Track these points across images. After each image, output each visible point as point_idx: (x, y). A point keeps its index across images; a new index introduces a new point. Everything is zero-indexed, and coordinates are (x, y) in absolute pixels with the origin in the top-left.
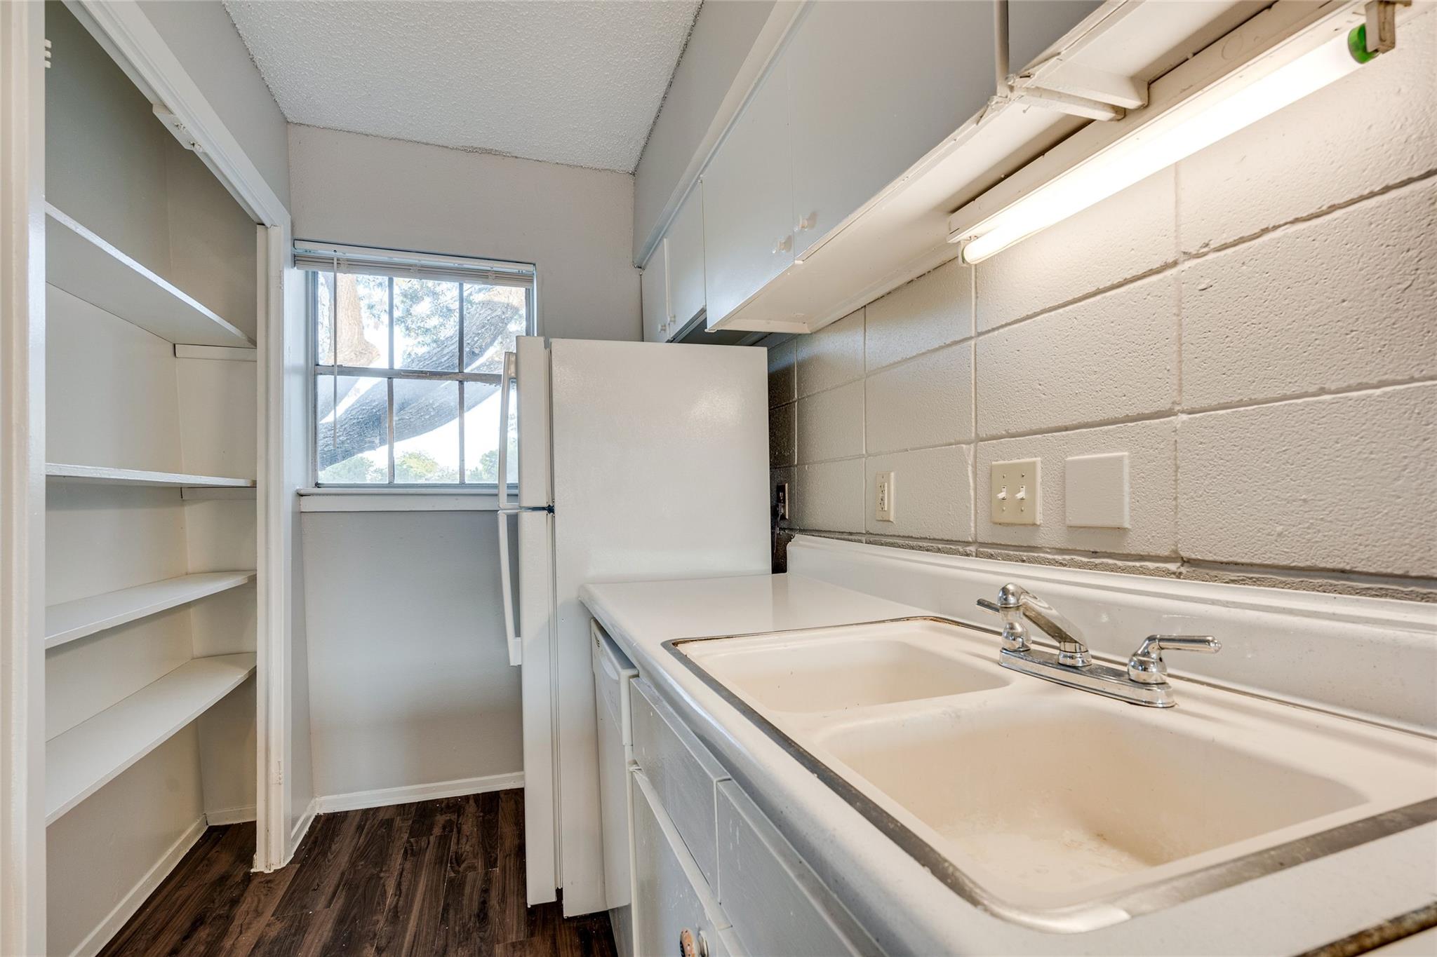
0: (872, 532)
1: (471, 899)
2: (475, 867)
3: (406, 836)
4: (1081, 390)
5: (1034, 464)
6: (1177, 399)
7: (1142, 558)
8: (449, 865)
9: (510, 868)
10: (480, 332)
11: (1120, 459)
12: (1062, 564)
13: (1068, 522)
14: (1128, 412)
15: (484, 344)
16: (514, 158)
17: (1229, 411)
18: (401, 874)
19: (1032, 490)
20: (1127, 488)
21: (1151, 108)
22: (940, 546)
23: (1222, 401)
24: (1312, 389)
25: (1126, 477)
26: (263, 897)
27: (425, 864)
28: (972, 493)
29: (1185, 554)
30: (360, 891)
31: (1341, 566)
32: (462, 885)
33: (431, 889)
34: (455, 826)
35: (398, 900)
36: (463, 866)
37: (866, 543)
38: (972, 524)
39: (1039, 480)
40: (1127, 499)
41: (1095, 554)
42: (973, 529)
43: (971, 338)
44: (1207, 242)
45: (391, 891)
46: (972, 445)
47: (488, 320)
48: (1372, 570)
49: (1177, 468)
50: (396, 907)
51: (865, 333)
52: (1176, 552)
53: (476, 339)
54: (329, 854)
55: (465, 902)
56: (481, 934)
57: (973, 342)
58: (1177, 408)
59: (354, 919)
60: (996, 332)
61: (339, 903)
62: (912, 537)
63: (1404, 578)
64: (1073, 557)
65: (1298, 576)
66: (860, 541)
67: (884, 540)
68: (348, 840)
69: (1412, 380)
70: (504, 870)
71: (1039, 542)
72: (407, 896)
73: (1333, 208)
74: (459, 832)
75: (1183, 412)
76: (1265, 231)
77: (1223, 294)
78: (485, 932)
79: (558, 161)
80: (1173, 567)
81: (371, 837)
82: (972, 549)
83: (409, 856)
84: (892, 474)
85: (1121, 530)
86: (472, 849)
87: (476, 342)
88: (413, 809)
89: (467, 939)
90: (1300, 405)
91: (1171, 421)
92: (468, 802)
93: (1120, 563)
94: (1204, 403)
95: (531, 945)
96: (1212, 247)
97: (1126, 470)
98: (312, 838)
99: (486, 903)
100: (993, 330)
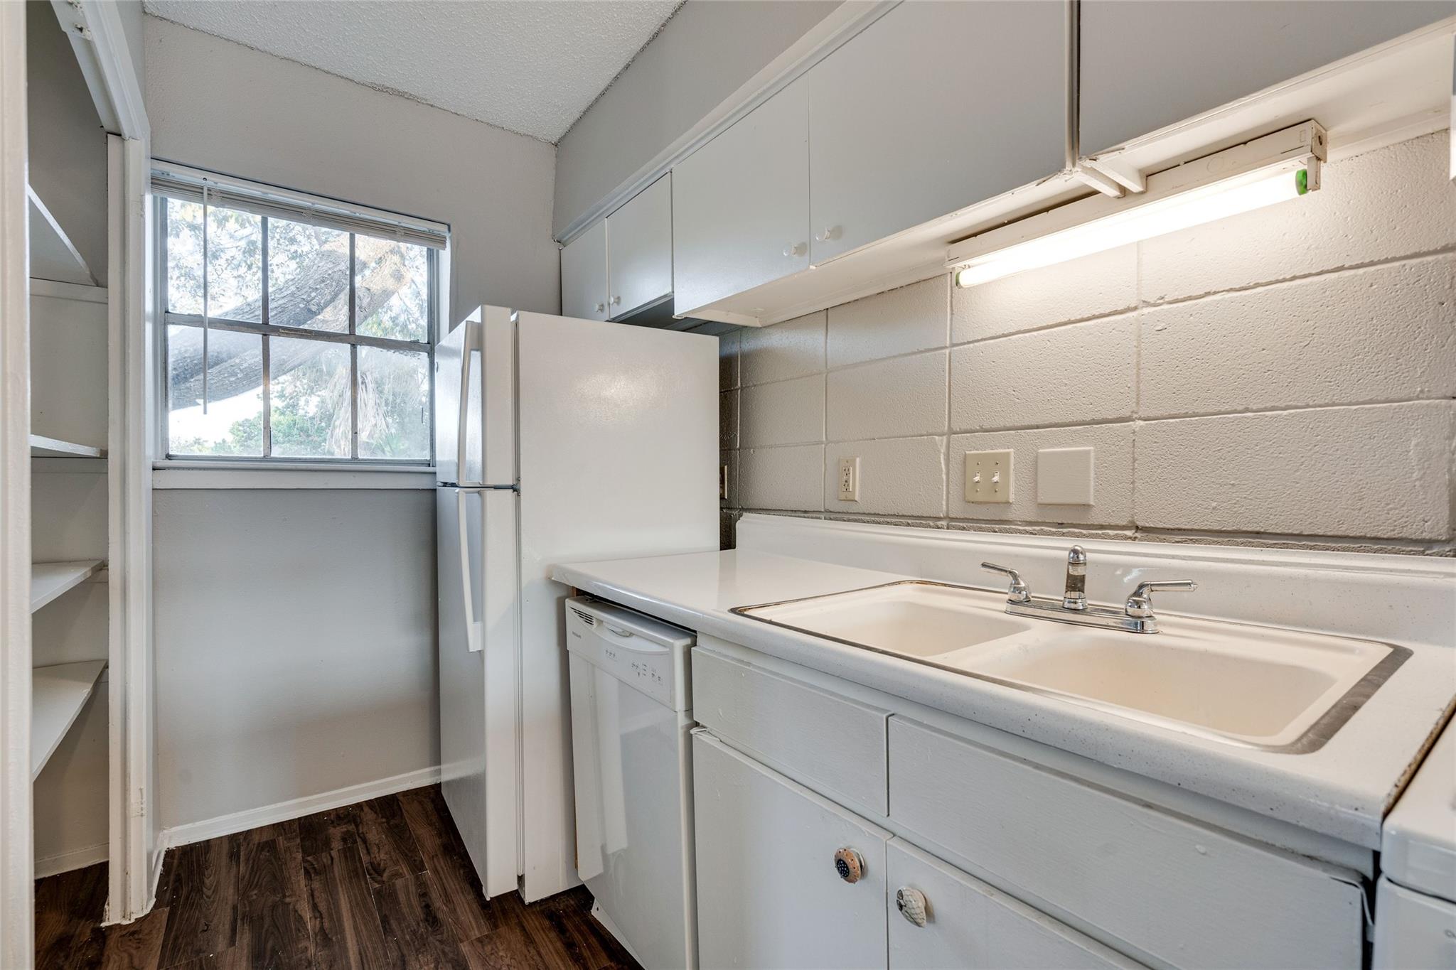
0: (832, 510)
1: (410, 906)
2: (401, 874)
3: (300, 856)
4: (1052, 398)
5: (1008, 454)
6: (1135, 409)
7: (1102, 527)
8: (368, 876)
9: (442, 868)
10: (318, 287)
11: (1088, 452)
12: (1032, 533)
13: (1039, 501)
14: (1094, 417)
15: (322, 302)
16: (430, 107)
17: (1177, 420)
18: (312, 895)
19: (1005, 475)
20: (1092, 475)
21: (1148, 194)
22: (909, 521)
23: (1172, 413)
24: (1240, 408)
25: (1092, 466)
26: (134, 952)
27: (338, 881)
28: (944, 477)
29: (1140, 524)
30: (267, 922)
31: (1258, 529)
32: (393, 895)
33: (357, 904)
34: (357, 837)
35: (322, 923)
36: (386, 875)
37: (825, 519)
38: (944, 503)
39: (1012, 467)
40: (1092, 483)
41: (1061, 525)
42: (944, 507)
43: (946, 347)
44: (1162, 295)
45: (307, 915)
46: (945, 438)
47: (329, 275)
48: (1278, 531)
49: (1135, 460)
50: (322, 928)
51: (827, 333)
52: (1132, 522)
53: (313, 294)
54: (205, 890)
55: (405, 910)
56: (439, 937)
57: (947, 351)
58: (1135, 416)
59: (274, 952)
60: (971, 345)
61: (245, 939)
62: (879, 514)
63: (1300, 536)
64: (1043, 528)
65: (1227, 537)
66: (819, 518)
67: (846, 517)
68: (224, 870)
69: (1308, 406)
70: (436, 871)
71: (1010, 516)
72: (330, 915)
73: (1257, 285)
74: (365, 841)
75: (1140, 419)
76: (1208, 294)
77: (1175, 336)
78: (442, 933)
79: (478, 118)
80: (1129, 533)
81: (253, 863)
82: (944, 523)
83: (313, 875)
84: (858, 460)
85: (1087, 507)
86: (388, 856)
87: (314, 298)
88: (296, 826)
89: (425, 945)
90: (1231, 418)
91: (1130, 425)
92: (362, 810)
93: (1084, 532)
94: (1158, 413)
95: (499, 936)
96: (1167, 300)
97: (1092, 461)
98: (172, 877)
99: (430, 907)
100: (969, 343)
